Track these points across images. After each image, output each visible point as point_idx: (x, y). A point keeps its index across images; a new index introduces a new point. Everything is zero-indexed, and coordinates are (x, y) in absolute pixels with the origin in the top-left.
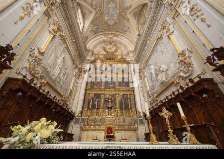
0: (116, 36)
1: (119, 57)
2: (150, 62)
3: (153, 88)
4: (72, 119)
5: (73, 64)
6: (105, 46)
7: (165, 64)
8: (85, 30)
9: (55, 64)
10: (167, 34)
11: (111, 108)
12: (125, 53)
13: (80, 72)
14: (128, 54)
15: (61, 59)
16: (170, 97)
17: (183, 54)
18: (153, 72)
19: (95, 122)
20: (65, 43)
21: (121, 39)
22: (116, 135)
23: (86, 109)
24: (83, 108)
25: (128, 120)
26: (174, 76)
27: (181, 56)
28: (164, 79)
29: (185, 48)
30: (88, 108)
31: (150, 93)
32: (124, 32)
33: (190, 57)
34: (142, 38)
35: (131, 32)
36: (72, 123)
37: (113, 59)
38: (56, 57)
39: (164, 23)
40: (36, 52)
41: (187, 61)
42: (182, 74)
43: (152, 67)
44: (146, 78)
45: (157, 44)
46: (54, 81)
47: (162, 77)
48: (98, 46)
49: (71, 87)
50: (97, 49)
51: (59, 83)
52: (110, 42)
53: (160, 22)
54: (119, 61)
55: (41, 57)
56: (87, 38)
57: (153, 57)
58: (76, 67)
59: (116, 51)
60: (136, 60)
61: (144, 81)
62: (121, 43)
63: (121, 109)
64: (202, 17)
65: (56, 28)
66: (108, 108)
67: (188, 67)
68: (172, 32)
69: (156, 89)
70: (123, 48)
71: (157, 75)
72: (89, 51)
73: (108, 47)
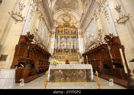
0: (70, 11)
1: (72, 25)
2: (87, 30)
3: (87, 43)
4: (50, 57)
5: (48, 30)
6: (64, 18)
7: (93, 33)
8: (52, 9)
9: (42, 33)
10: (96, 19)
11: (67, 52)
12: (75, 22)
13: (51, 34)
14: (76, 23)
15: (43, 30)
16: (92, 49)
17: (100, 31)
18: (88, 35)
19: (61, 58)
20: (44, 21)
21: (73, 13)
22: (70, 63)
23: (56, 52)
24: (54, 52)
25: (75, 57)
26: (96, 40)
27: (99, 31)
28: (92, 40)
29: (101, 28)
30: (57, 52)
31: (86, 45)
32: (75, 9)
33: (102, 33)
34: (84, 16)
35: (79, 9)
36: (50, 58)
37: (68, 26)
38: (42, 30)
39: (95, 11)
40: (35, 30)
41: (101, 34)
42: (98, 40)
43: (88, 33)
44: (85, 38)
45: (91, 21)
46: (42, 41)
47: (91, 39)
48: (60, 18)
49: (48, 42)
50: (59, 19)
51: (44, 41)
52: (66, 15)
53: (94, 10)
54: (72, 27)
55: (37, 32)
56: (53, 13)
57: (88, 28)
58: (49, 32)
59: (70, 20)
60: (80, 27)
61: (84, 39)
62: (73, 16)
63: (72, 52)
64: (108, 18)
65: (40, 15)
66: (66, 52)
67: (101, 37)
68: (98, 18)
69: (88, 44)
70: (74, 19)
71: (89, 37)
72: (55, 21)
73: (65, 18)
